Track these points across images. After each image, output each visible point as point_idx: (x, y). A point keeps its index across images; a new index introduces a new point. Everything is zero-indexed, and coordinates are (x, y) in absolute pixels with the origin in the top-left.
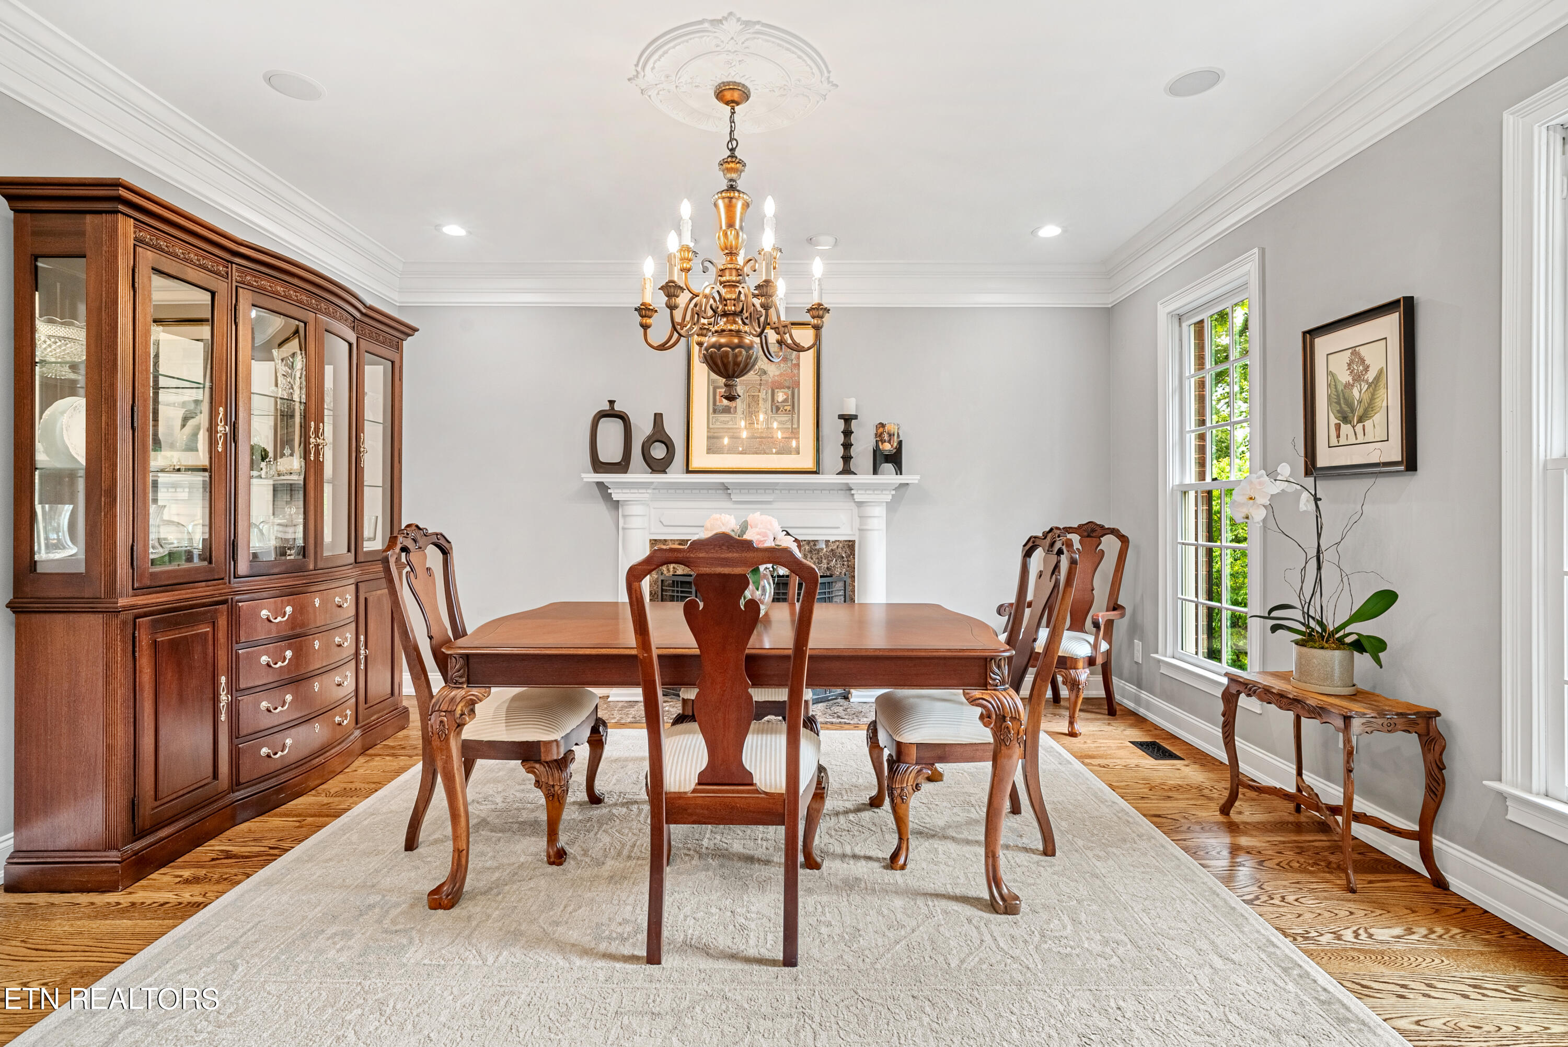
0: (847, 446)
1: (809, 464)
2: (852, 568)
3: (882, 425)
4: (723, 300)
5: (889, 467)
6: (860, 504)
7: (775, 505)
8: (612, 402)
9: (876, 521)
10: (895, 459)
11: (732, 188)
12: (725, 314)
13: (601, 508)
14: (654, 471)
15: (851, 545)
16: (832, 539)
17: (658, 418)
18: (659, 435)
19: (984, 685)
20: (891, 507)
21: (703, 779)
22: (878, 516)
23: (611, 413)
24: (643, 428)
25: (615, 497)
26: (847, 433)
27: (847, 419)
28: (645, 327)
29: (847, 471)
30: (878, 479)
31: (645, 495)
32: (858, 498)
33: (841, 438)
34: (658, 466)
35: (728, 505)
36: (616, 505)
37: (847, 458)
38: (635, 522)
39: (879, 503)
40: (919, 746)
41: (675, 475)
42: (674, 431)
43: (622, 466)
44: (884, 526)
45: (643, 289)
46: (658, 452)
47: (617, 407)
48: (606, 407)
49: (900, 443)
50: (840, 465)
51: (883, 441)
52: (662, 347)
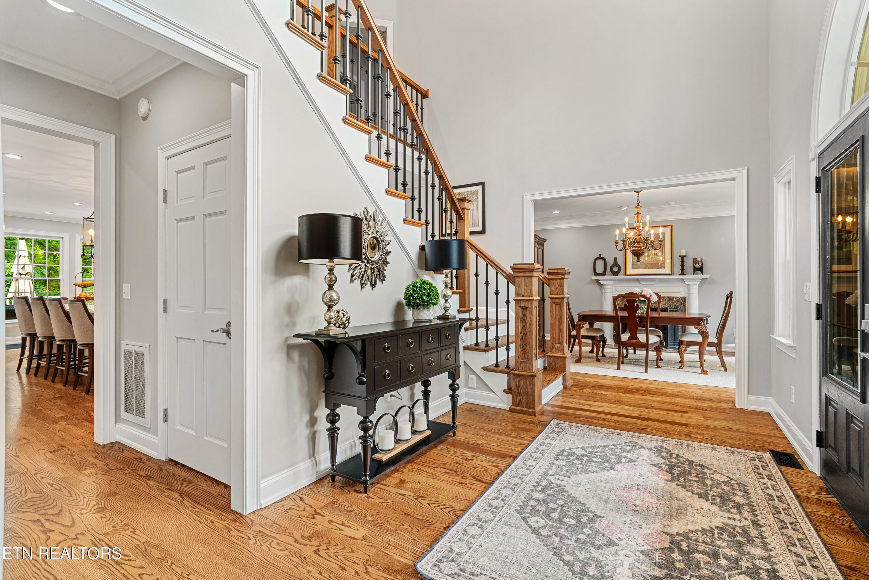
0: (682, 266)
1: (669, 272)
2: (685, 306)
3: (696, 259)
4: (636, 239)
5: (699, 272)
6: (688, 285)
7: (656, 285)
8: (600, 255)
9: (694, 290)
10: (701, 269)
11: (638, 213)
12: (637, 242)
13: (596, 287)
14: (614, 275)
15: (684, 298)
16: (677, 296)
17: (615, 259)
18: (616, 263)
19: (699, 325)
20: (700, 286)
21: (629, 338)
22: (695, 289)
23: (600, 258)
24: (610, 262)
25: (602, 283)
26: (682, 261)
27: (683, 257)
28: (617, 246)
29: (682, 274)
30: (695, 276)
31: (611, 282)
32: (687, 283)
33: (680, 263)
34: (616, 274)
35: (639, 285)
36: (601, 286)
37: (682, 270)
38: (608, 291)
39: (695, 284)
40: (687, 341)
41: (621, 277)
42: (620, 262)
43: (604, 274)
44: (697, 292)
45: (616, 237)
46: (615, 269)
47: (602, 256)
48: (599, 256)
49: (702, 264)
50: (680, 272)
51: (696, 264)
52: (621, 250)
